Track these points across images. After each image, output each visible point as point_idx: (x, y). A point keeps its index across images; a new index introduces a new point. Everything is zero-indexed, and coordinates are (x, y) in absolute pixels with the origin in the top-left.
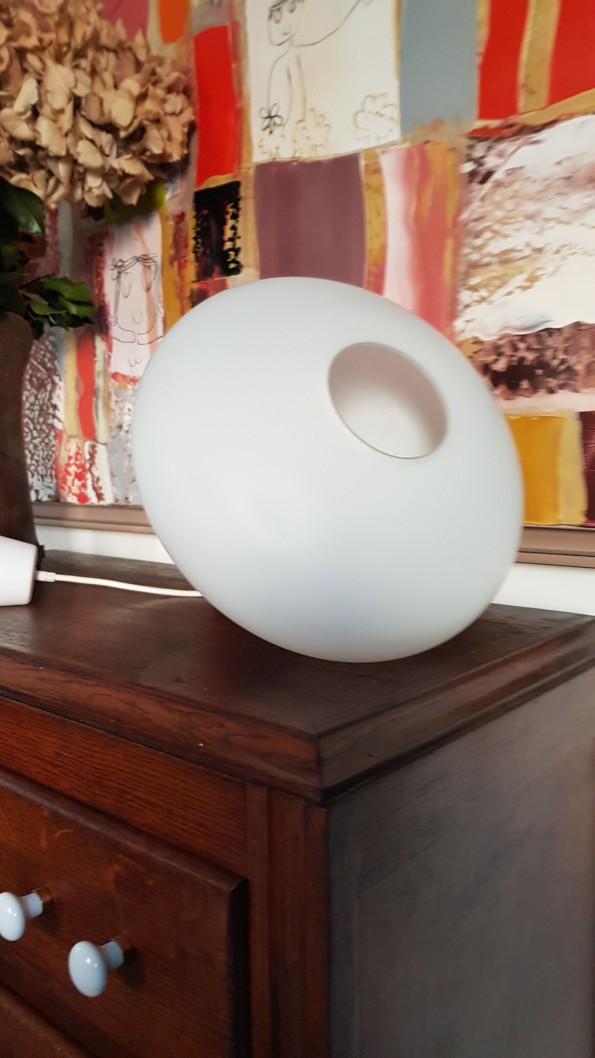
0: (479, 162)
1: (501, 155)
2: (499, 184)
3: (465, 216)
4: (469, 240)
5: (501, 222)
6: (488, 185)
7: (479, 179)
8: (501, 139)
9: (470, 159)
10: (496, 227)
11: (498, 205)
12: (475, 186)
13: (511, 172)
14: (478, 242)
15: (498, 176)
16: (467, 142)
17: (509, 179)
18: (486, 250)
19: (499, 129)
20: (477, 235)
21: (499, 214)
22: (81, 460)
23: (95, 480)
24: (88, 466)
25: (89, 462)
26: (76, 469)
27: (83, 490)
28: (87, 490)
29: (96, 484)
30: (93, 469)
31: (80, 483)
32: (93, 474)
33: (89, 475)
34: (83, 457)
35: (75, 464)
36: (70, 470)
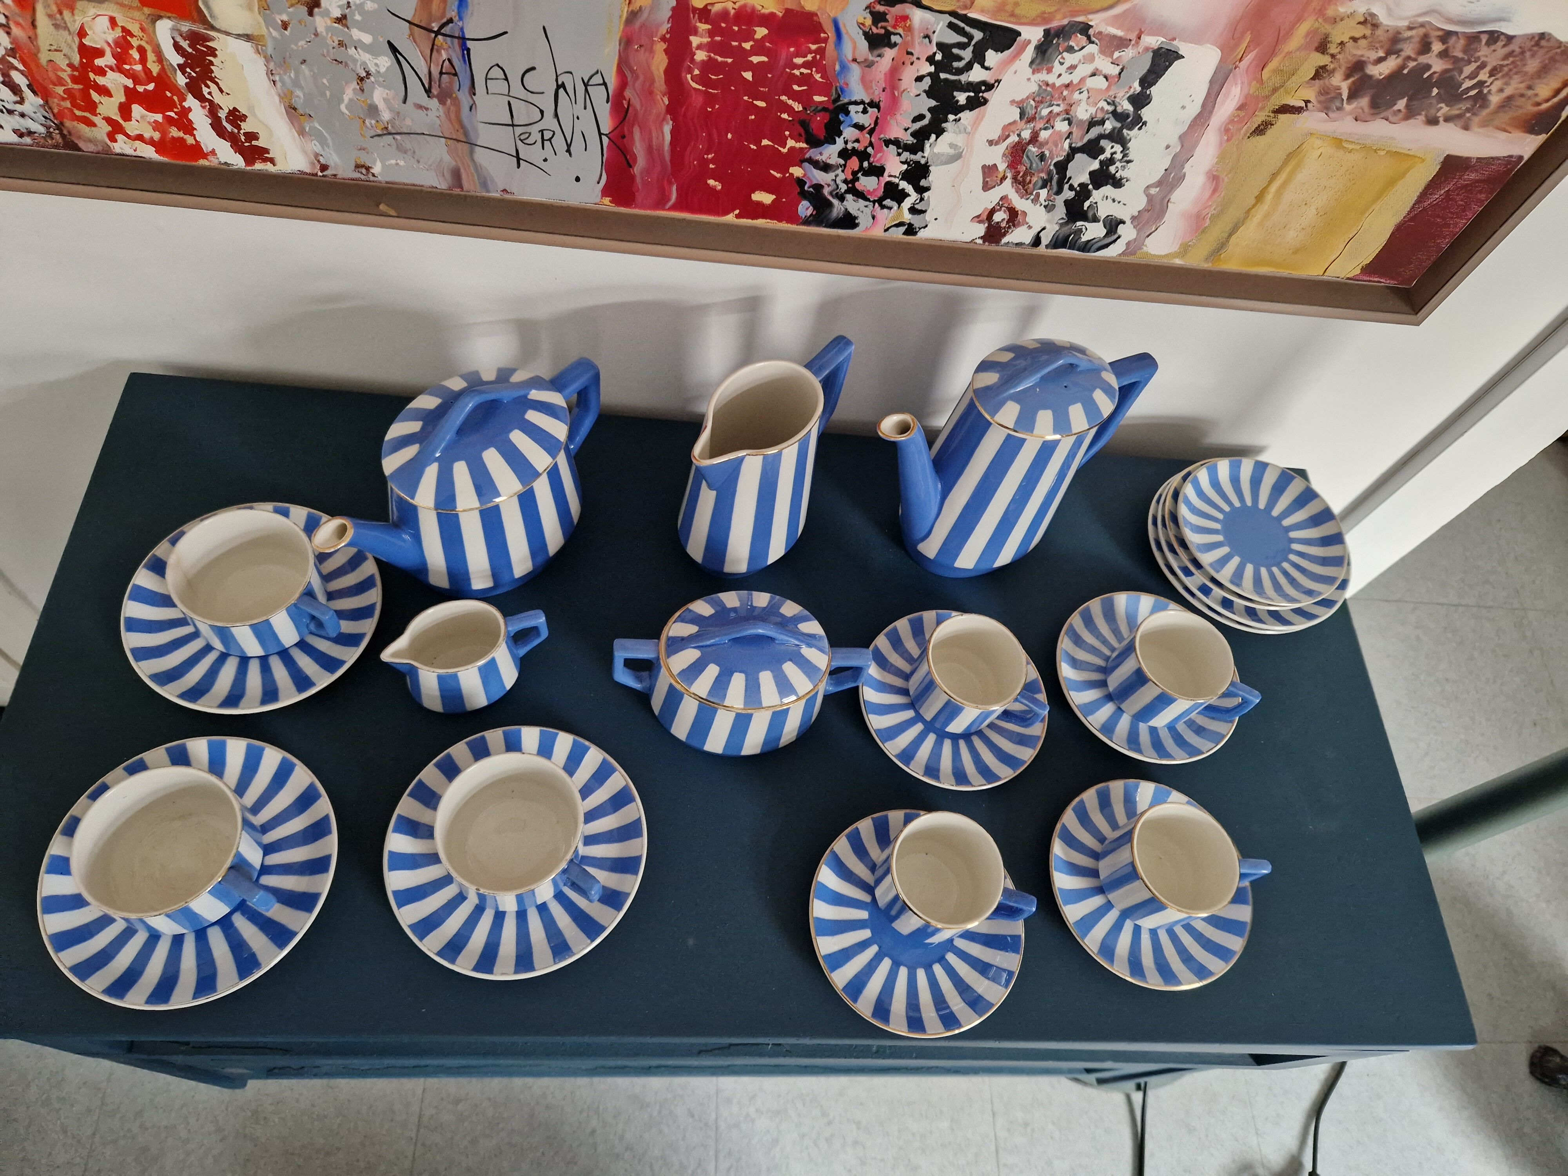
22: (143, 60)
23: (222, 114)
24: (181, 80)
25: (184, 72)
26: (130, 83)
27: (175, 132)
28: (194, 136)
29: (229, 128)
30: (205, 91)
31: (159, 117)
32: (211, 102)
33: (191, 102)
34: (151, 57)
35: (119, 69)
36: (101, 80)
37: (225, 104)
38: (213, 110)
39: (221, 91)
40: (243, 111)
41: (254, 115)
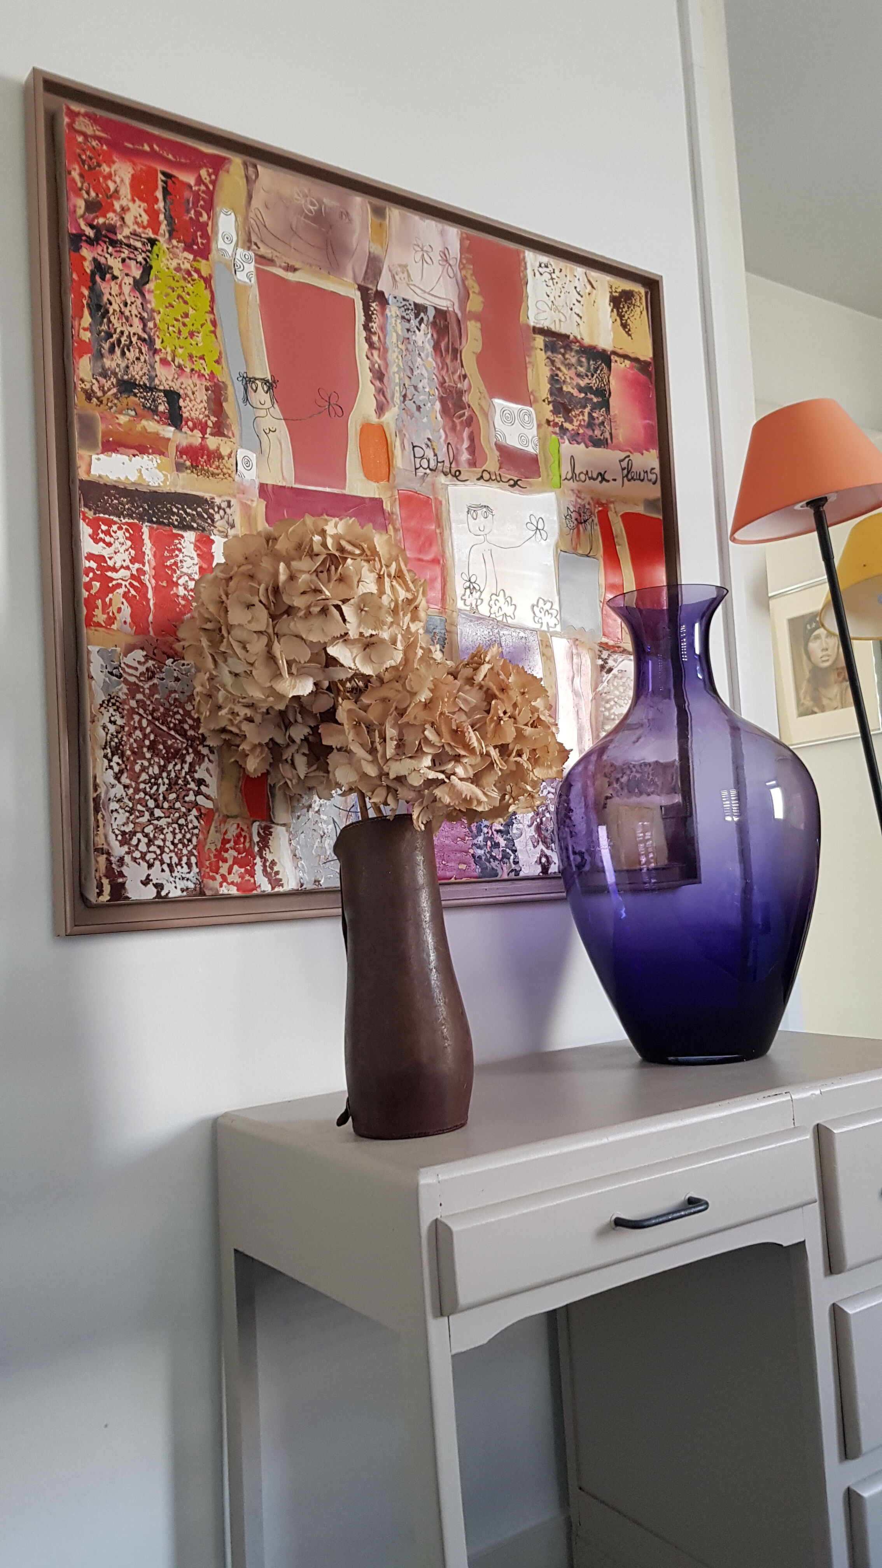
0: (605, 661)
1: (615, 661)
2: (615, 676)
3: (600, 689)
4: (603, 703)
5: (618, 697)
6: (610, 675)
7: (605, 670)
8: (615, 652)
9: (600, 657)
10: (616, 700)
11: (616, 688)
12: (604, 673)
13: (621, 671)
14: (608, 706)
15: (615, 671)
16: (598, 648)
17: (620, 675)
18: (612, 711)
19: (613, 647)
20: (607, 702)
21: (617, 693)
22: (244, 843)
23: (268, 864)
24: (256, 849)
25: (258, 845)
26: (236, 854)
27: (247, 877)
28: (253, 877)
29: (269, 870)
30: (264, 852)
31: (243, 870)
32: (265, 858)
33: (258, 860)
34: (248, 840)
35: (234, 848)
36: (226, 855)
37: (269, 857)
38: (265, 860)
39: (270, 852)
40: (276, 860)
41: (280, 861)
